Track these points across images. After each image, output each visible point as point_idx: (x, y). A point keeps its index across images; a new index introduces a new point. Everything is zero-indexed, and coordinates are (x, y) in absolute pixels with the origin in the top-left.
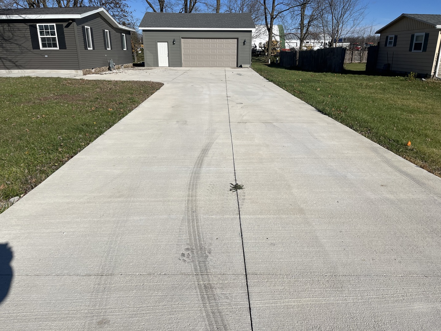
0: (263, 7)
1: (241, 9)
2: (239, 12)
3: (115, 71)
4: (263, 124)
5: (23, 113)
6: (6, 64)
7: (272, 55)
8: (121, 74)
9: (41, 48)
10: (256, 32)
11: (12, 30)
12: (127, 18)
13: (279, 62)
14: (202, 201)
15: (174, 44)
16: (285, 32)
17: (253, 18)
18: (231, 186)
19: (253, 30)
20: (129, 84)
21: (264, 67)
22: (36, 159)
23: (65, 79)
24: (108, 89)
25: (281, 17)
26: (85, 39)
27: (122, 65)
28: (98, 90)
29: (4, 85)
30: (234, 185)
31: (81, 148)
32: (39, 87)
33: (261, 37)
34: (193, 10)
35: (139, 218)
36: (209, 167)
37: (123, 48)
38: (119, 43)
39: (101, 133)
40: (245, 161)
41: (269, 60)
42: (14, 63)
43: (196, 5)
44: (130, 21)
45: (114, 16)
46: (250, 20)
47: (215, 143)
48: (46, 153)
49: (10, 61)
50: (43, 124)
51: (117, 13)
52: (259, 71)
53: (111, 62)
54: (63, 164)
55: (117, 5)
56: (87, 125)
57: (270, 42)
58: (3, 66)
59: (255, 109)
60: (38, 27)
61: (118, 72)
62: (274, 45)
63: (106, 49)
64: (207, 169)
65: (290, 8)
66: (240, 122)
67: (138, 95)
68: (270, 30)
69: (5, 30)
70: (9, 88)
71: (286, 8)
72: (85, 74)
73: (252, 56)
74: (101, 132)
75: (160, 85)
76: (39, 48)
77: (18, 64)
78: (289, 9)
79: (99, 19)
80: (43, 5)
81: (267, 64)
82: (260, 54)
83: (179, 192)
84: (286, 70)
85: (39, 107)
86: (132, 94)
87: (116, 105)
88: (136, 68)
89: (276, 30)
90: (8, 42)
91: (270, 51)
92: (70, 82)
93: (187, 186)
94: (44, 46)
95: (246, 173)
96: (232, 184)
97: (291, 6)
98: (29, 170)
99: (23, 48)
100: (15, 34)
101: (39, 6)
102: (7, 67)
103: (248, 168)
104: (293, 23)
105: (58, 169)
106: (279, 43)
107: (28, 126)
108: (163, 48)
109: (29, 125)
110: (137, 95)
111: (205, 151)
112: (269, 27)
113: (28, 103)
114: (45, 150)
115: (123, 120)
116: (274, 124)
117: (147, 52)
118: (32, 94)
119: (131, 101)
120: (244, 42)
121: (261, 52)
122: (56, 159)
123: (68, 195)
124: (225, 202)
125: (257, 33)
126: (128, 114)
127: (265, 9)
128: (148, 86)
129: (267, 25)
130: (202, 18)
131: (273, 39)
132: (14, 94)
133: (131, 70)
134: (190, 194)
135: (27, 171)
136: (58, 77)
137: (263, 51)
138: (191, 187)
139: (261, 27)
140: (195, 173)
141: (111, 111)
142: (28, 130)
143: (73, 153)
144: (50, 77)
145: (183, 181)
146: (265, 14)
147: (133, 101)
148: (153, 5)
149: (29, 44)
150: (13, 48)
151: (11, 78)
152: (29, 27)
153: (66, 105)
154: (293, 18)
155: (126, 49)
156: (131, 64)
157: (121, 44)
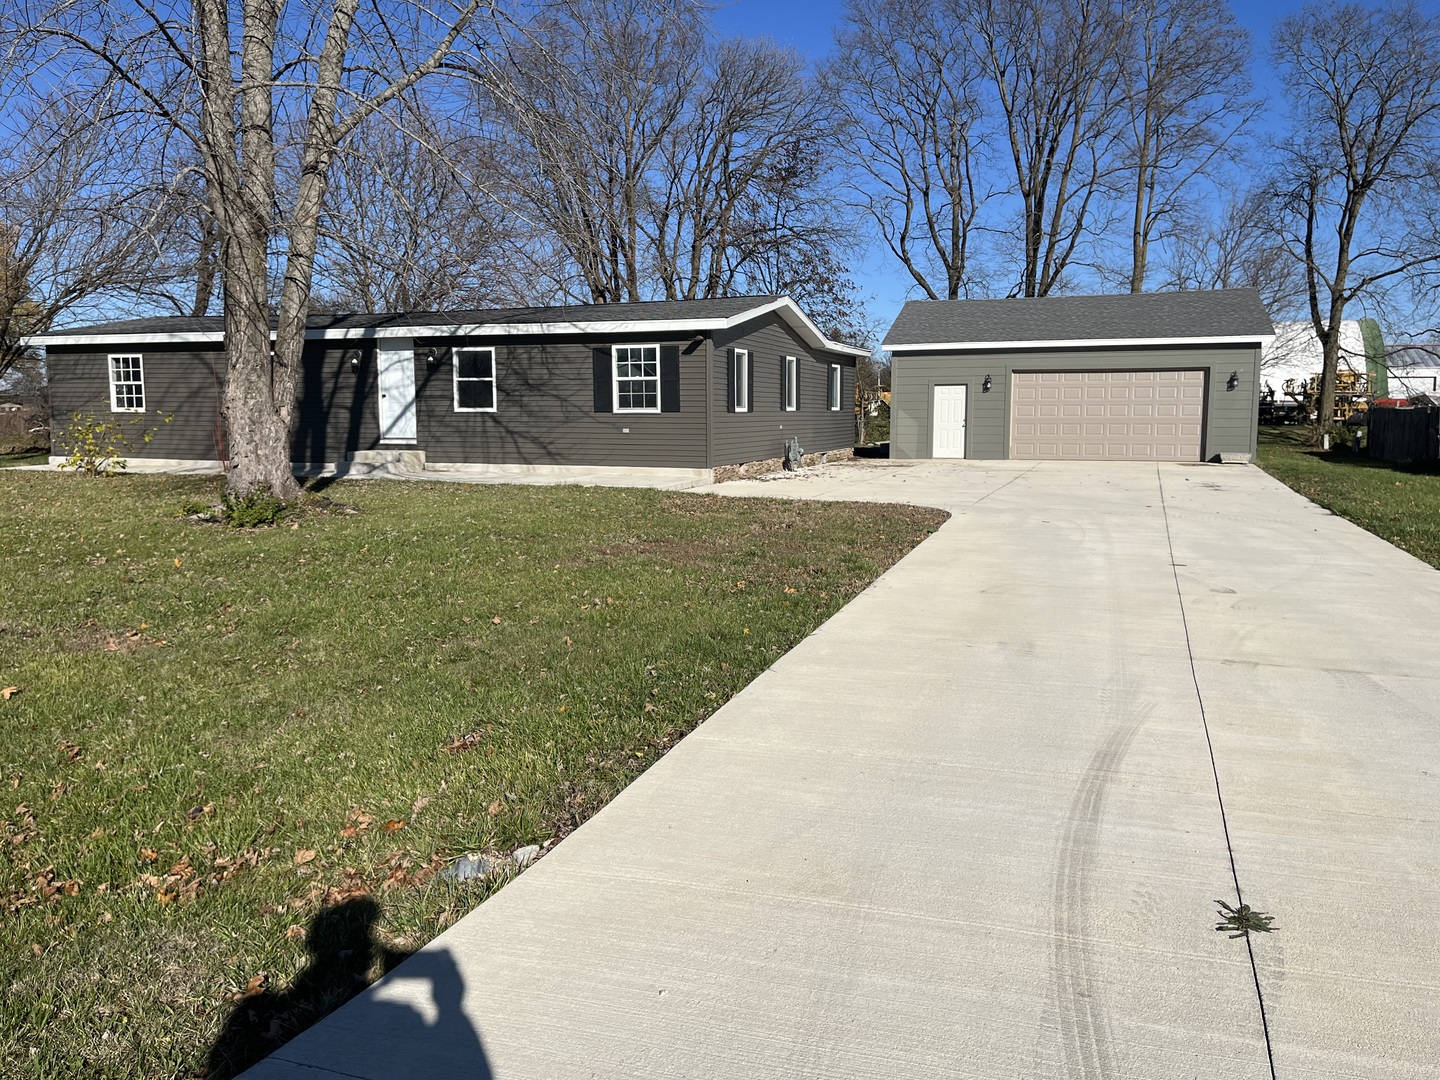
0: (1302, 267)
1: (1222, 275)
2: (1214, 285)
3: (800, 471)
4: (1323, 673)
5: (559, 589)
6: (522, 450)
7: (1336, 421)
8: (820, 478)
9: (616, 409)
10: (1278, 344)
11: (550, 360)
12: (847, 318)
13: (1364, 443)
14: (1113, 955)
15: (986, 389)
16: (1389, 341)
17: (1265, 302)
18: (1220, 912)
19: (1266, 340)
20: (844, 512)
21: (1306, 463)
22: (586, 730)
23: (669, 495)
24: (784, 525)
25: (1371, 296)
26: (730, 385)
27: (823, 454)
28: (755, 528)
29: (515, 507)
30: (1232, 911)
31: (710, 708)
32: (602, 516)
33: (1295, 362)
34: (1053, 287)
35: (890, 984)
36: (1128, 825)
37: (830, 403)
38: (820, 390)
39: (765, 664)
40: (1271, 817)
41: (1327, 438)
42: (545, 448)
43: (1065, 272)
44: (855, 328)
45: (811, 315)
46: (1254, 311)
47: (1141, 731)
48: (613, 716)
49: (535, 440)
50: (608, 625)
51: (820, 308)
52: (1285, 475)
53: (795, 445)
54: (658, 756)
55: (823, 285)
56: (723, 637)
57: (1328, 377)
58: (516, 456)
59: (1285, 616)
60: (614, 354)
61: (809, 473)
62: (1345, 388)
63: (783, 408)
64: (1121, 829)
65: (1408, 265)
66: (1234, 662)
67: (871, 546)
68: (1328, 338)
69: (533, 361)
70: (527, 515)
71: (1392, 265)
72: (718, 481)
73: (1259, 424)
74: (765, 659)
75: (938, 517)
76: (610, 409)
77: (554, 451)
78: (1404, 267)
79: (775, 328)
80: (629, 293)
81: (1315, 450)
82: (1287, 417)
83: (1023, 907)
84: (1398, 473)
85: (599, 573)
86: (852, 543)
87: (805, 575)
88: (864, 461)
89: (1350, 336)
90: (536, 393)
91: (1329, 407)
92: (679, 503)
93: (1050, 886)
94: (624, 403)
95: (1279, 865)
96: (1226, 907)
97: (1413, 260)
98: (566, 762)
99: (570, 409)
100: (557, 372)
101: (617, 298)
102: (525, 459)
103: (1284, 847)
104: (1421, 312)
105: (644, 771)
106: (1363, 381)
107: (569, 629)
108: (949, 405)
109: (572, 624)
110: (866, 549)
111: (1108, 760)
112: (1326, 329)
113: (574, 560)
114: (609, 703)
115: (829, 625)
116: (1375, 678)
117: (901, 414)
118: (583, 537)
119: (851, 565)
120: (1232, 379)
121: (1291, 409)
122: (638, 736)
123: (672, 861)
124: (1205, 976)
125: (1277, 348)
126: (842, 606)
127: (1311, 271)
128: (899, 519)
129: (1317, 321)
130: (1083, 310)
131: (1342, 367)
132: (538, 535)
133: (847, 469)
134: (1065, 920)
135: (560, 767)
136: (650, 489)
137: (1301, 407)
138: (1065, 892)
139: (1295, 328)
140: (1076, 841)
141: (791, 594)
142: (569, 642)
143: (685, 721)
144: (628, 488)
145: (1036, 864)
146: (1310, 287)
147: (856, 568)
148: (929, 280)
149: (586, 397)
150: (547, 409)
151: (531, 486)
152: (591, 354)
153: (669, 571)
154: (1420, 295)
155: (838, 408)
156: (848, 450)
157: (828, 394)
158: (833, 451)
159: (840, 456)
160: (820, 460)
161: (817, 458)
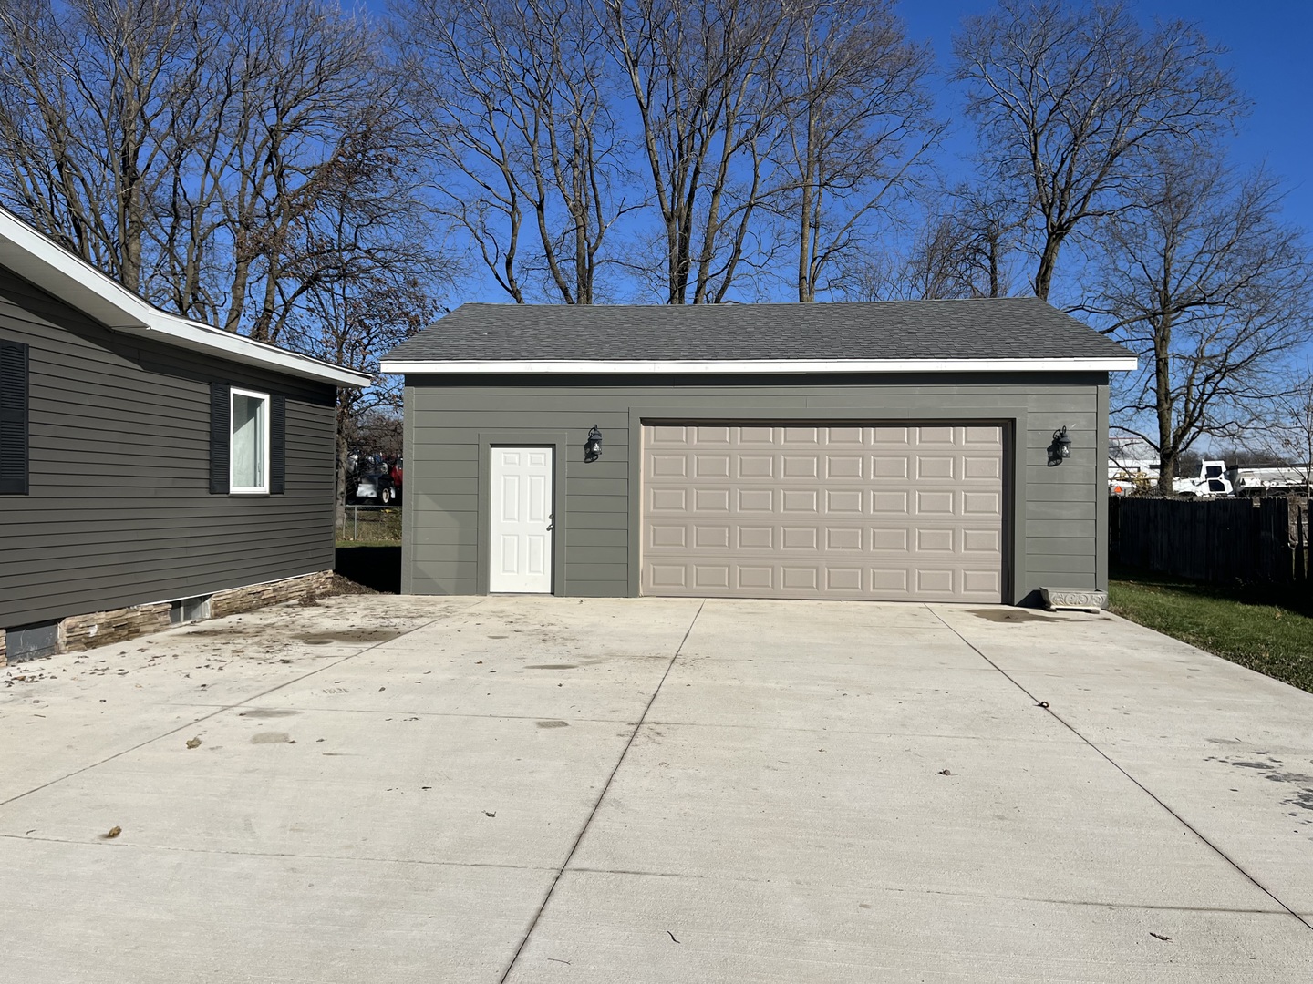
15: (591, 456)
108: (521, 483)
117: (425, 502)
120: (1058, 444)
155: (265, 489)
156: (310, 578)
157: (211, 454)
158: (244, 588)
159: (276, 594)
160: (169, 618)
161: (151, 616)
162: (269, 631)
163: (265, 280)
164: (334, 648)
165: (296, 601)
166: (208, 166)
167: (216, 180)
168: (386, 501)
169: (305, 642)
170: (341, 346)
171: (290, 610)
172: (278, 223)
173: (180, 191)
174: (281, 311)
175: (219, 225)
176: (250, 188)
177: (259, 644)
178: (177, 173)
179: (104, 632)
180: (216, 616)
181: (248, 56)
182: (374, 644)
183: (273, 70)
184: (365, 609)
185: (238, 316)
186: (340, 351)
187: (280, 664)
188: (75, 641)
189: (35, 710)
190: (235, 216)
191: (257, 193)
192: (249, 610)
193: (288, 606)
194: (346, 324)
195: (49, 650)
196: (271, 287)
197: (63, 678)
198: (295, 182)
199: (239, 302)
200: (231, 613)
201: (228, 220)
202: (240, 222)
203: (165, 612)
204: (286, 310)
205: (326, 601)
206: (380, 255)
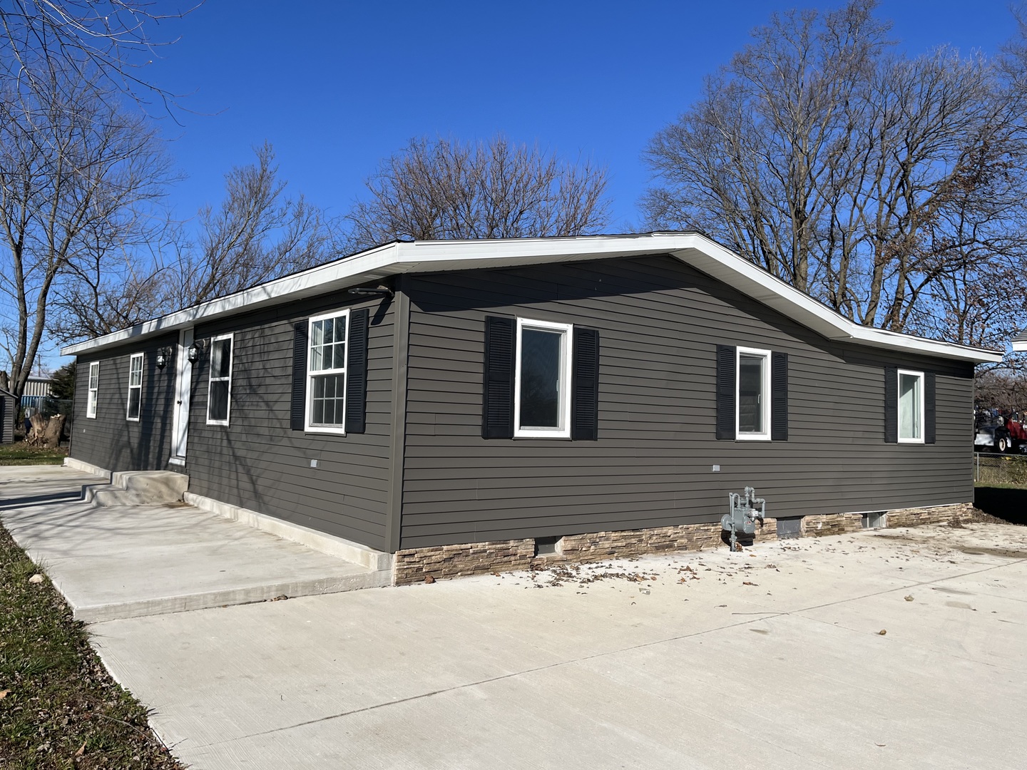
9: (308, 425)
11: (266, 348)
27: (871, 514)
37: (894, 431)
42: (254, 484)
60: (310, 332)
76: (303, 425)
77: (259, 490)
99: (274, 424)
100: (268, 366)
102: (241, 498)
149: (286, 404)
150: (259, 423)
152: (293, 335)
155: (922, 440)
156: (955, 507)
157: (885, 416)
158: (908, 509)
159: (930, 516)
160: (861, 524)
161: (851, 521)
162: (932, 541)
163: (897, 276)
164: (986, 558)
165: (945, 523)
166: (855, 202)
167: (861, 210)
168: (1003, 450)
169: (963, 551)
170: (962, 323)
171: (943, 529)
172: (907, 230)
173: (836, 223)
174: (910, 298)
175: (860, 240)
176: (886, 209)
177: (927, 548)
178: (833, 211)
179: (826, 527)
180: (890, 527)
181: (885, 116)
182: (1019, 560)
183: (905, 119)
184: (1005, 535)
185: (875, 306)
186: (961, 326)
187: (949, 563)
188: (811, 531)
189: (805, 565)
190: (873, 232)
191: (891, 211)
192: (912, 525)
193: (941, 526)
194: (966, 304)
195: (796, 534)
196: (902, 281)
197: (811, 551)
198: (921, 198)
199: (876, 295)
200: (900, 526)
201: (867, 235)
202: (877, 236)
203: (858, 520)
204: (914, 298)
205: (969, 525)
206: (997, 244)
